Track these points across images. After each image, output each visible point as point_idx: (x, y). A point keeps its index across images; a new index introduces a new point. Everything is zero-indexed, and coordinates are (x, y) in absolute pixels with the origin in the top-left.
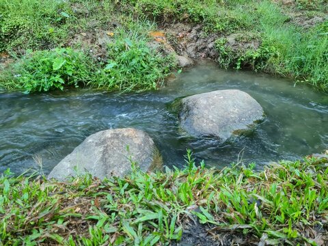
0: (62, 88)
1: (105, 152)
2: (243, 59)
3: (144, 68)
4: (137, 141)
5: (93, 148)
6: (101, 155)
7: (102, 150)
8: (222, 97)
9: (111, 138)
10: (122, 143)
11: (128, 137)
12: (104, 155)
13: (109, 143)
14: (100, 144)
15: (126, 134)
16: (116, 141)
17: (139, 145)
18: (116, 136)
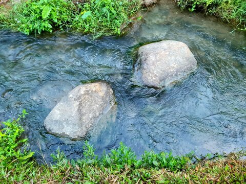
0: (51, 31)
1: (80, 105)
2: (198, 3)
3: (113, 14)
4: (101, 94)
5: (72, 102)
6: (77, 107)
7: (78, 104)
8: (168, 53)
9: (84, 95)
10: (91, 96)
11: (95, 91)
12: (79, 107)
13: (82, 98)
14: (77, 100)
15: (94, 90)
16: (87, 96)
17: (103, 97)
18: (87, 93)
